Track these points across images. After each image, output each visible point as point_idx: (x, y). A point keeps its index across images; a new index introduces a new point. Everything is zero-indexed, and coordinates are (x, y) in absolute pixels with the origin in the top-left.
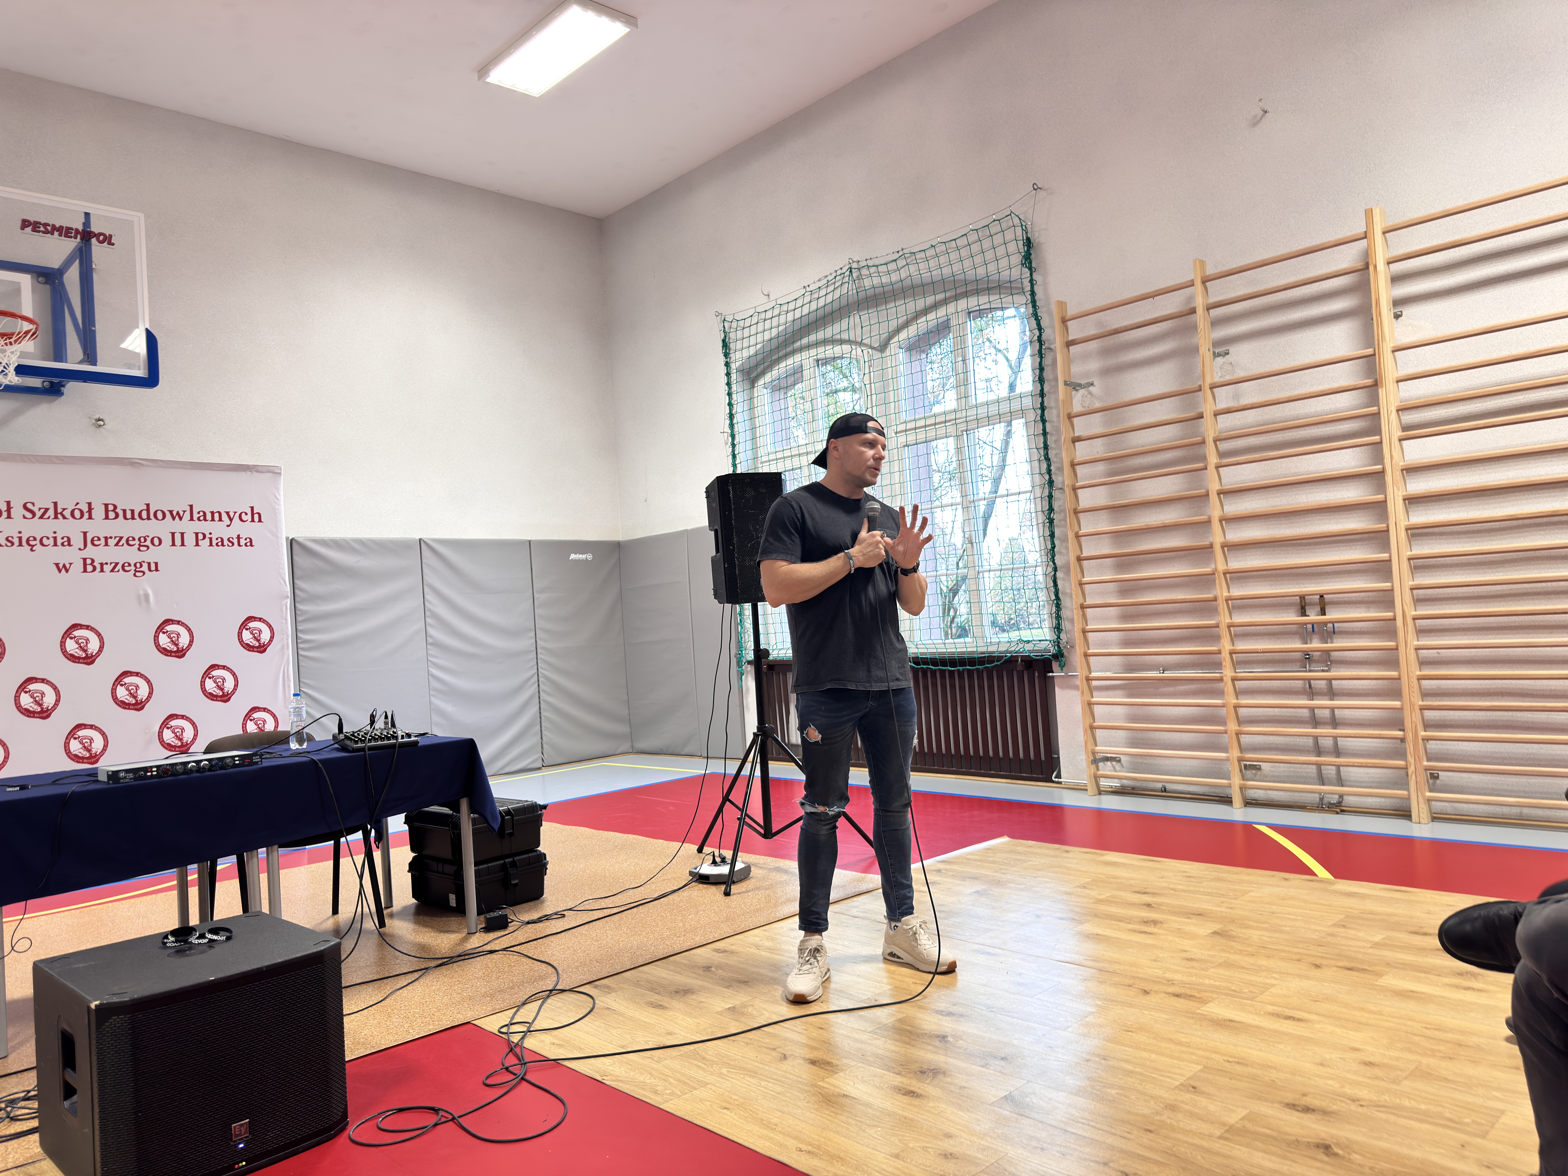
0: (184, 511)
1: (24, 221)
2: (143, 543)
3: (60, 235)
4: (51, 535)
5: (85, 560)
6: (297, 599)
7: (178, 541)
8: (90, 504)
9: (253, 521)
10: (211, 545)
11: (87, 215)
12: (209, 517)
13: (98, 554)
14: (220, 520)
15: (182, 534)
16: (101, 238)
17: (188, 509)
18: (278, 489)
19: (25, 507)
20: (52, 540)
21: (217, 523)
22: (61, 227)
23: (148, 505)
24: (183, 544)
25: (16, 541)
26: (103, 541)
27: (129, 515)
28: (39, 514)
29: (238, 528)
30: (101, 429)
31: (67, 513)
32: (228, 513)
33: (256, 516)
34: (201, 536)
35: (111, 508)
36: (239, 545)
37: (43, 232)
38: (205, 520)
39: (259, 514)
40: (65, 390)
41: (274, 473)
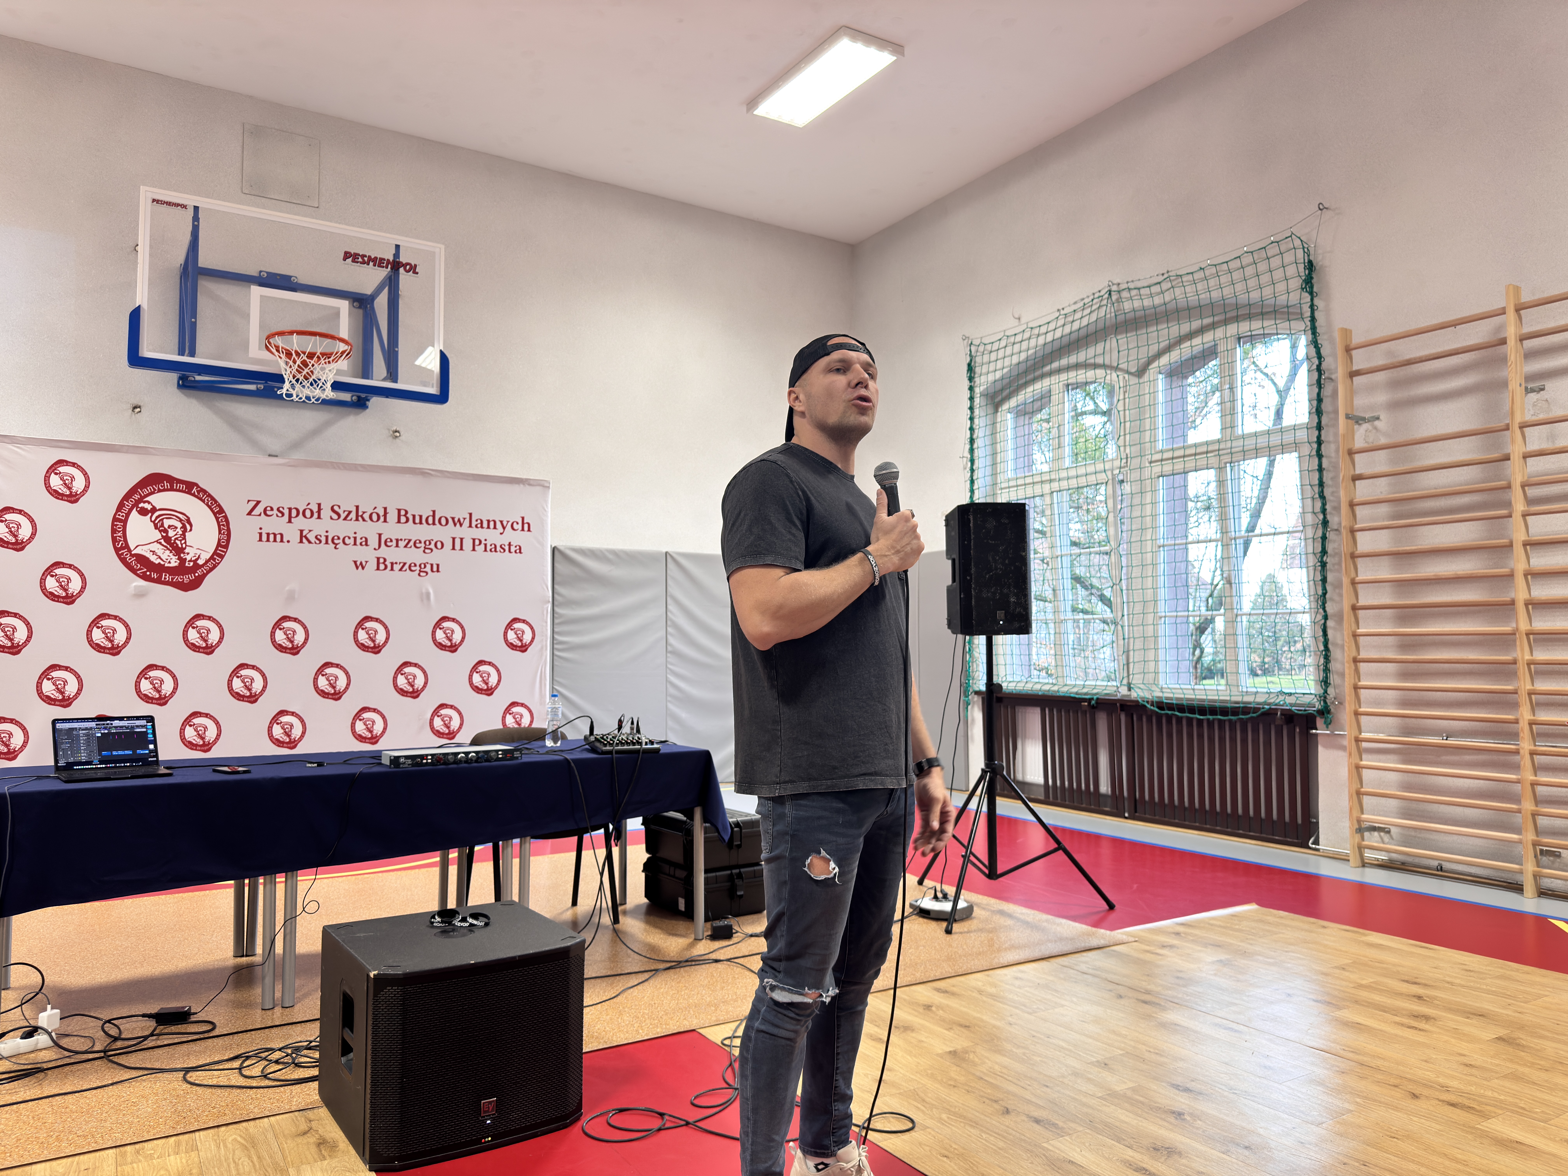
0: (464, 519)
1: (346, 253)
2: (428, 546)
3: (374, 265)
4: (352, 535)
5: (378, 559)
6: (556, 603)
7: (458, 546)
8: (385, 509)
9: (523, 530)
10: (486, 550)
11: (398, 247)
12: (485, 525)
13: (391, 554)
14: (495, 528)
15: (462, 539)
16: (408, 267)
17: (468, 516)
18: (546, 502)
19: (332, 509)
20: (352, 539)
21: (491, 531)
22: (376, 258)
23: (434, 512)
24: (461, 549)
25: (323, 539)
26: (394, 543)
27: (417, 520)
28: (343, 516)
29: (509, 536)
30: (397, 440)
31: (366, 516)
32: (501, 522)
33: (525, 525)
34: (477, 542)
35: (403, 513)
36: (510, 551)
37: (361, 263)
38: (482, 527)
39: (529, 524)
40: (370, 404)
41: (544, 486)
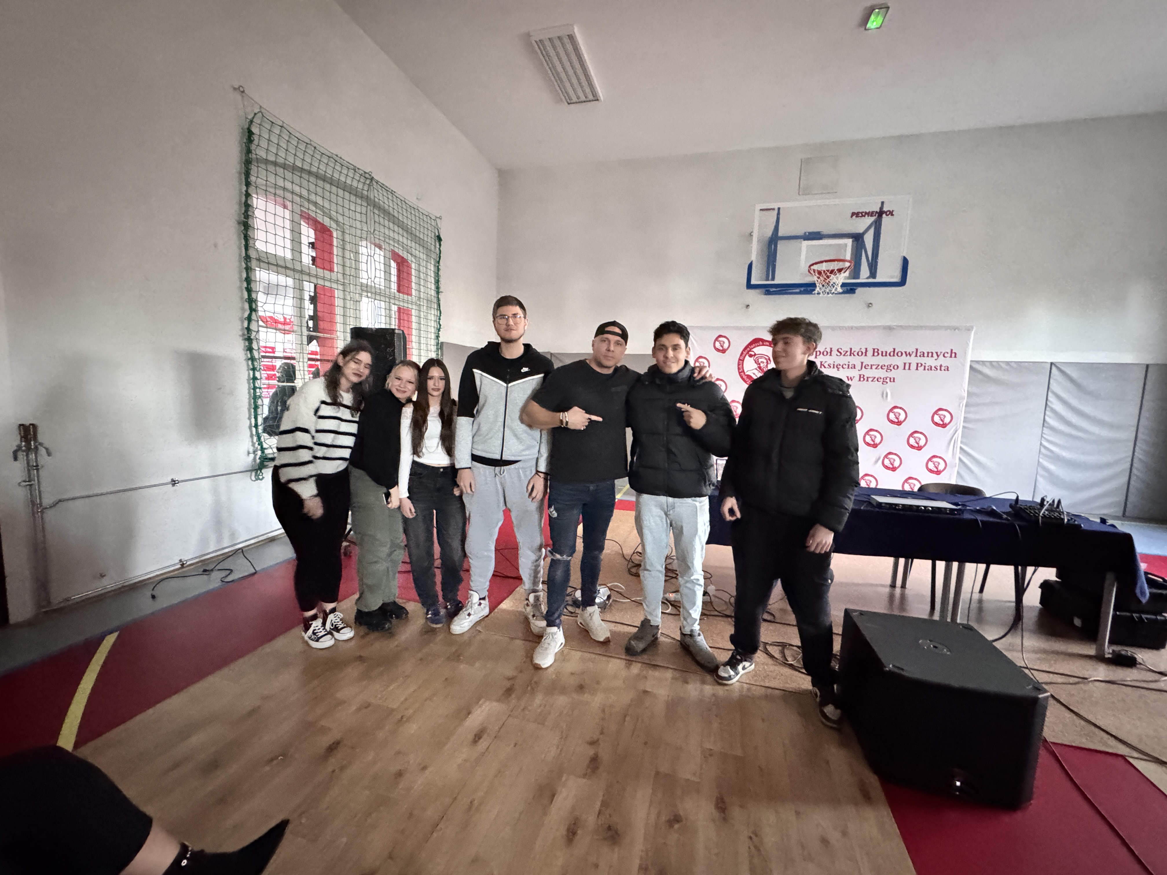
0: (913, 352)
1: (853, 213)
2: (889, 368)
3: (868, 216)
5: (860, 375)
7: (907, 367)
8: (866, 349)
9: (951, 357)
10: (925, 369)
12: (926, 355)
13: (867, 373)
14: (932, 356)
15: (910, 364)
16: (888, 213)
17: (915, 351)
18: (969, 339)
19: (838, 351)
20: (847, 365)
21: (930, 358)
22: (869, 212)
23: (894, 349)
24: (909, 369)
25: (832, 366)
26: (870, 367)
28: (843, 353)
29: (942, 361)
31: (855, 354)
32: (937, 353)
34: (920, 365)
35: (876, 350)
36: (941, 370)
37: (861, 217)
39: (955, 354)
40: (857, 291)
41: (968, 330)
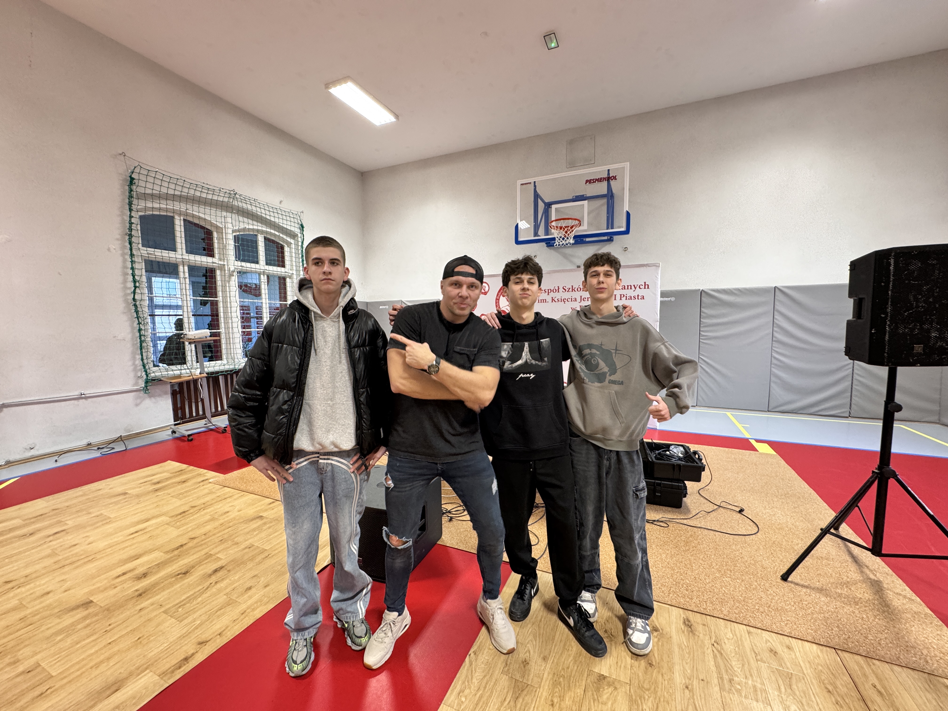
1: (587, 181)
3: (599, 181)
4: (570, 298)
9: (645, 288)
10: (626, 299)
11: (608, 171)
12: (626, 288)
14: (631, 288)
16: (613, 178)
18: (658, 273)
19: (563, 288)
21: (629, 290)
22: (600, 178)
25: (560, 300)
28: (567, 290)
29: (638, 292)
30: (625, 252)
31: (576, 289)
32: (634, 286)
33: (646, 286)
34: (622, 296)
36: (638, 299)
37: (594, 182)
38: (625, 289)
39: (648, 285)
40: (614, 239)
41: (656, 266)
